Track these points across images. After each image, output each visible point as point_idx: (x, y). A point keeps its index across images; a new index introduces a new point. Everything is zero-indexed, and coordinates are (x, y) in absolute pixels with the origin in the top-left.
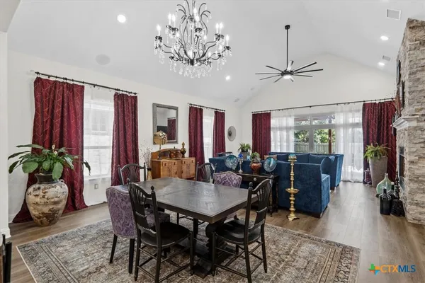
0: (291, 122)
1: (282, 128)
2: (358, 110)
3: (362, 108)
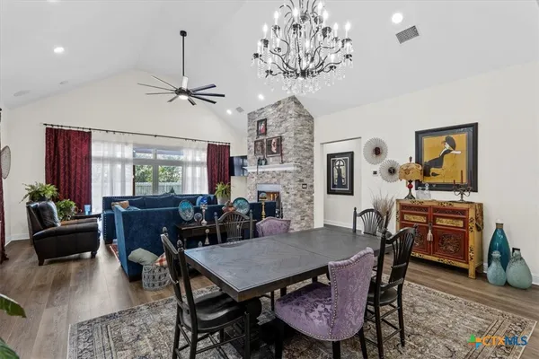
0: (128, 153)
1: (112, 161)
2: (203, 150)
3: (206, 148)
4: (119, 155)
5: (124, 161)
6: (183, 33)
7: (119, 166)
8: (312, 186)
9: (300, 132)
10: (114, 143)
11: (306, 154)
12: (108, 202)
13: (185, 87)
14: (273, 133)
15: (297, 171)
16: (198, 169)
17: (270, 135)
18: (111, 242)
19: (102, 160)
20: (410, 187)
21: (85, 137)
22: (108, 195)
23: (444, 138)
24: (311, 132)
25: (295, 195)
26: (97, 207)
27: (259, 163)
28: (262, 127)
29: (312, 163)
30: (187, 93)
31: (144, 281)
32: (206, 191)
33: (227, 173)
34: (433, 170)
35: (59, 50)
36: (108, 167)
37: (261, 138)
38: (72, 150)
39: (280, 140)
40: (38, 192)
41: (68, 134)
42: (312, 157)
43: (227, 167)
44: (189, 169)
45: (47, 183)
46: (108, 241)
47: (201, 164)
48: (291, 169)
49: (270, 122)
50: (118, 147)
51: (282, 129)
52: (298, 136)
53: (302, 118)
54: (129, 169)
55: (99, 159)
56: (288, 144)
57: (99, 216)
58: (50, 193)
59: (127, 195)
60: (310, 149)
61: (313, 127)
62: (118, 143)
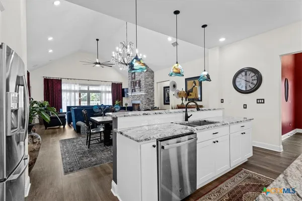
0: (77, 88)
1: (70, 91)
2: (110, 85)
3: (111, 84)
4: (73, 89)
5: (75, 91)
6: (97, 40)
7: (73, 93)
8: (153, 101)
9: (147, 78)
10: (71, 84)
11: (150, 87)
12: (69, 108)
13: (98, 61)
14: (137, 79)
15: (146, 95)
16: (107, 94)
17: (136, 79)
18: (70, 124)
19: (66, 91)
20: (182, 100)
21: (59, 82)
22: (69, 105)
23: (193, 81)
24: (153, 78)
25: (145, 104)
26: (64, 110)
27: (132, 92)
28: (133, 76)
29: (153, 91)
30: (99, 64)
31: (81, 132)
32: (111, 104)
33: (121, 96)
34: (190, 93)
35: (51, 51)
36: (68, 94)
37: (133, 80)
38: (54, 87)
39: (140, 81)
40: (42, 104)
41: (52, 80)
42: (153, 88)
43: (121, 93)
44: (104, 94)
45: (45, 100)
46: (69, 123)
47: (109, 92)
48: (144, 94)
49: (136, 74)
50: (73, 86)
51: (140, 77)
52: (146, 80)
53: (148, 72)
54: (77, 95)
55: (65, 91)
56: (143, 84)
57: (65, 113)
58: (47, 104)
59: (77, 105)
60: (152, 85)
61: (153, 76)
62: (73, 84)
